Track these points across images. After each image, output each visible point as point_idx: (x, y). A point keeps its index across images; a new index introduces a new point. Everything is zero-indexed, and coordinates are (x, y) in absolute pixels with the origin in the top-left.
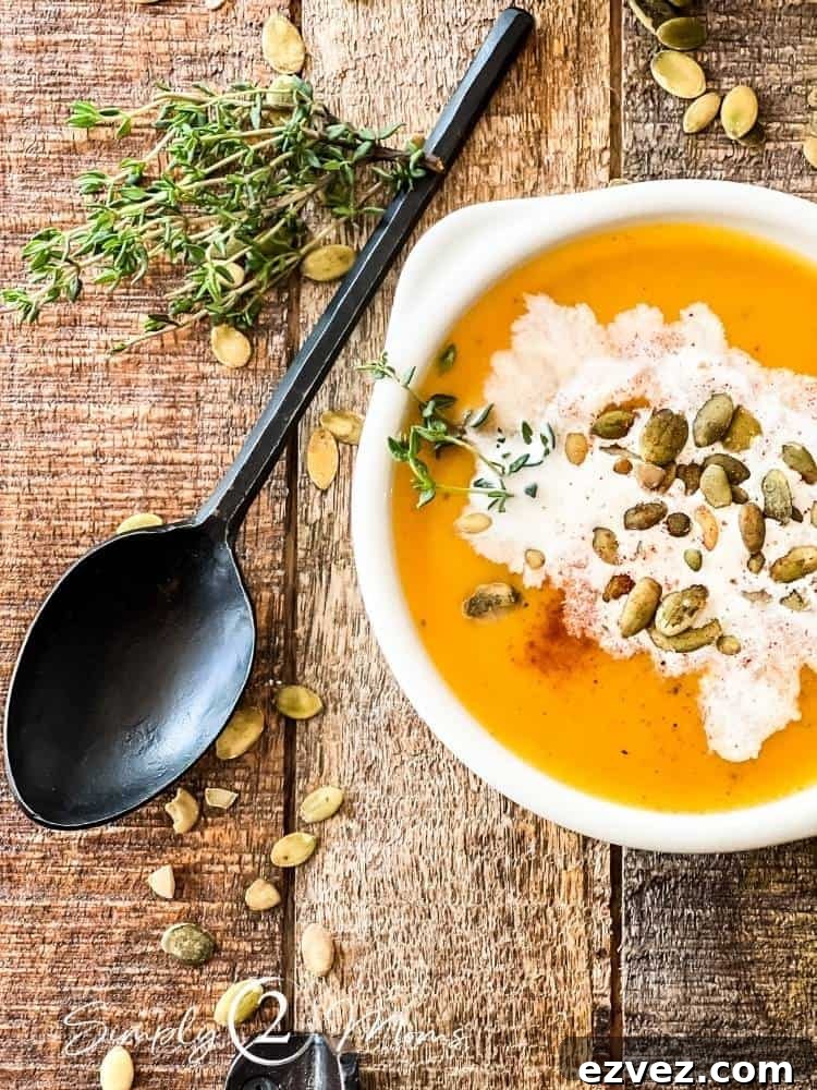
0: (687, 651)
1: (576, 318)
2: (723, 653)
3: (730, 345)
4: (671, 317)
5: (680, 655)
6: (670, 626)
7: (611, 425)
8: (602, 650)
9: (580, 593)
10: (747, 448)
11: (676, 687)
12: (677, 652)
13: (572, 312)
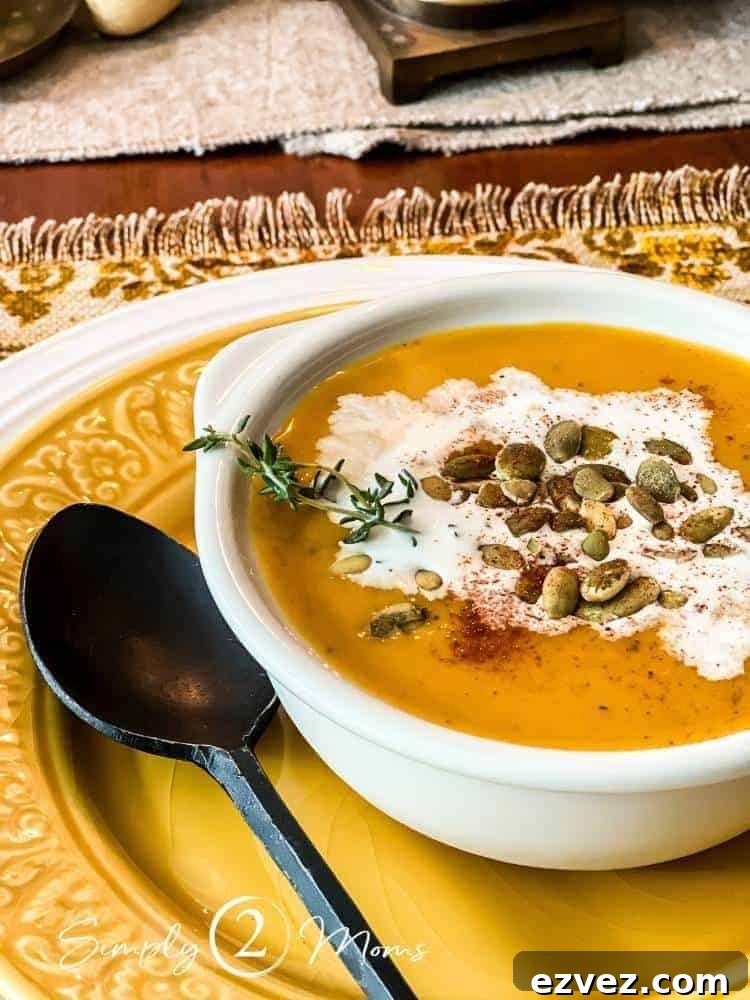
0: (630, 614)
1: (387, 401)
2: (672, 608)
3: (552, 388)
4: (483, 382)
5: (625, 619)
6: (600, 590)
7: (461, 464)
8: (535, 633)
9: (490, 599)
10: (609, 452)
11: (633, 644)
12: (620, 617)
13: (382, 400)
